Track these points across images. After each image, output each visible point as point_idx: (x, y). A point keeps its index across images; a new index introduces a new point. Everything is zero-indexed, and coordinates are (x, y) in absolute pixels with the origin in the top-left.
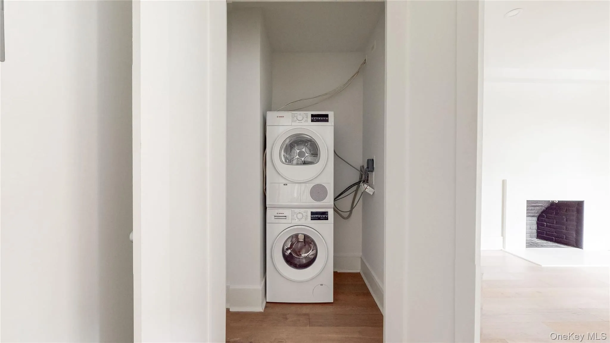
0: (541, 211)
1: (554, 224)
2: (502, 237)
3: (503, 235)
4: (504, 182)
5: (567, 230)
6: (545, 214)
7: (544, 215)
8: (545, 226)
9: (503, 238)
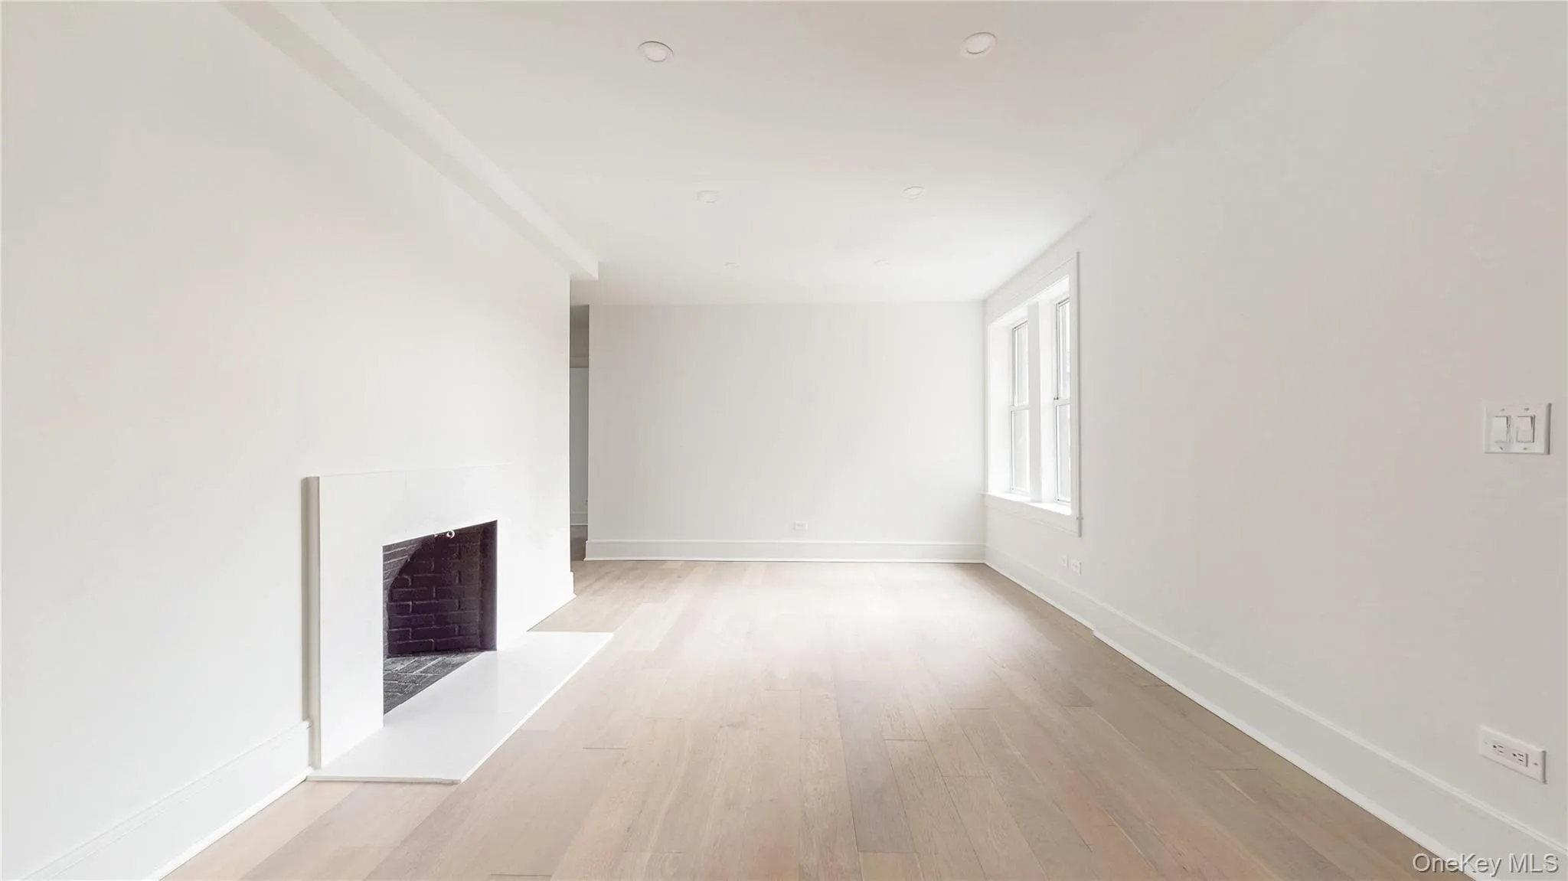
0: (400, 567)
1: (434, 599)
2: (306, 724)
3: (309, 711)
4: (309, 490)
5: (462, 607)
6: (407, 575)
7: (406, 577)
8: (411, 610)
9: (311, 727)
